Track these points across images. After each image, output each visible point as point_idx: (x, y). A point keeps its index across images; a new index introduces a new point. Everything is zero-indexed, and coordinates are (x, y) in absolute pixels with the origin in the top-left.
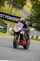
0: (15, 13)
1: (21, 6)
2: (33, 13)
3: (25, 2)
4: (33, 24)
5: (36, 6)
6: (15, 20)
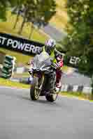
1: (43, 18)
3: (54, 9)
4: (71, 60)
5: (77, 19)
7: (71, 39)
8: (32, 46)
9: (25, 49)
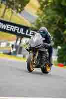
0: (11, 17)
1: (20, 6)
2: (41, 17)
5: (45, 6)
6: (10, 30)
7: (41, 21)
8: (12, 26)
9: (7, 29)
